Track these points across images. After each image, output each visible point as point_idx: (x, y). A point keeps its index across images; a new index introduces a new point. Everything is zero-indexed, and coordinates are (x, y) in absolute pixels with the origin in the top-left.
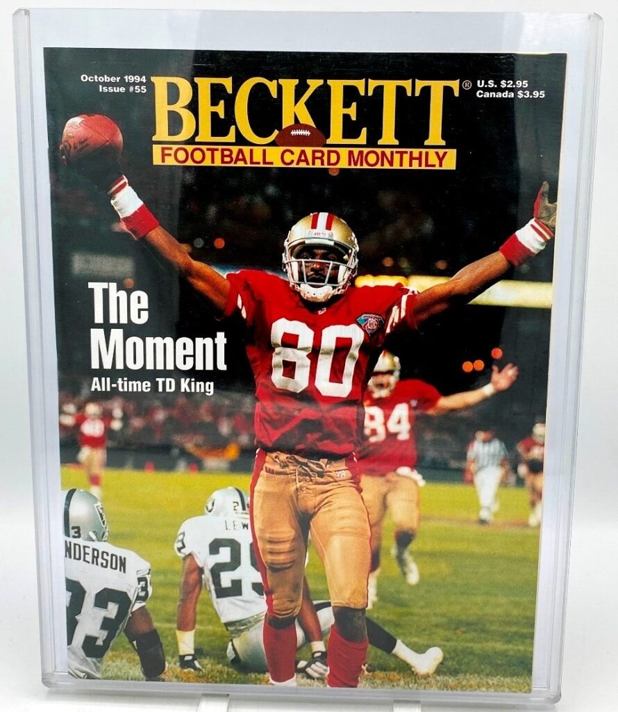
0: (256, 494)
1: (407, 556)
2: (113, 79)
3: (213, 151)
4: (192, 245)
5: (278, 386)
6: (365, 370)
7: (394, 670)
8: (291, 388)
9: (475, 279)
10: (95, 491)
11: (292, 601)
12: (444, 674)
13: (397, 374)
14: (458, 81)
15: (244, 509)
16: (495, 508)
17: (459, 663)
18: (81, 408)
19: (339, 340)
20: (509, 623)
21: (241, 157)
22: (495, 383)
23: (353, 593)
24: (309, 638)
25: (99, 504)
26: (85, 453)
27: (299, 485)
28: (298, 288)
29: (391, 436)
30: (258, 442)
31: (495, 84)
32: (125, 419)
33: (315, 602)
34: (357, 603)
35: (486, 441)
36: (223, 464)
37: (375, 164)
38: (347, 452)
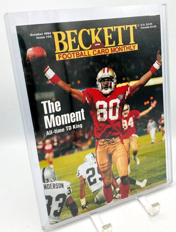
0: (97, 153)
1: (136, 158)
2: (40, 34)
3: (74, 54)
4: (71, 84)
5: (99, 121)
6: (121, 110)
7: (136, 189)
8: (103, 120)
10: (51, 166)
11: (110, 180)
12: (148, 185)
13: (129, 109)
14: (136, 25)
15: (94, 158)
16: (155, 138)
17: (151, 181)
19: (114, 104)
20: (161, 167)
21: (82, 54)
23: (124, 172)
24: (115, 188)
25: (53, 170)
26: (47, 155)
27: (108, 147)
28: (102, 91)
29: (129, 127)
30: (96, 138)
31: (145, 24)
32: (58, 142)
33: (115, 178)
34: (126, 174)
35: (151, 122)
36: (88, 147)
37: (118, 51)
38: (119, 134)
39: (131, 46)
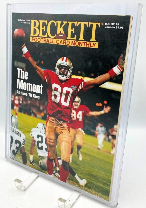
0: (47, 126)
1: (79, 152)
2: (24, 20)
3: (42, 39)
4: (37, 62)
5: (53, 100)
6: (72, 101)
9: (101, 80)
10: (16, 116)
11: (53, 155)
12: (87, 187)
13: (80, 103)
14: (100, 23)
15: (44, 129)
16: (102, 146)
17: (91, 186)
18: (15, 97)
19: (67, 91)
21: (48, 41)
22: (104, 111)
23: (66, 158)
24: (56, 166)
25: (17, 120)
26: (15, 107)
27: (56, 126)
28: (58, 76)
30: (48, 113)
31: (110, 24)
32: (22, 101)
33: (58, 157)
34: (67, 161)
35: (101, 126)
36: (41, 117)
37: (78, 45)
38: (67, 121)
39: (91, 43)
